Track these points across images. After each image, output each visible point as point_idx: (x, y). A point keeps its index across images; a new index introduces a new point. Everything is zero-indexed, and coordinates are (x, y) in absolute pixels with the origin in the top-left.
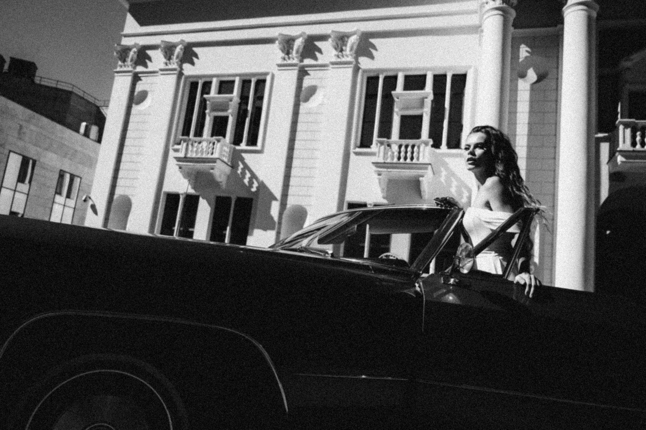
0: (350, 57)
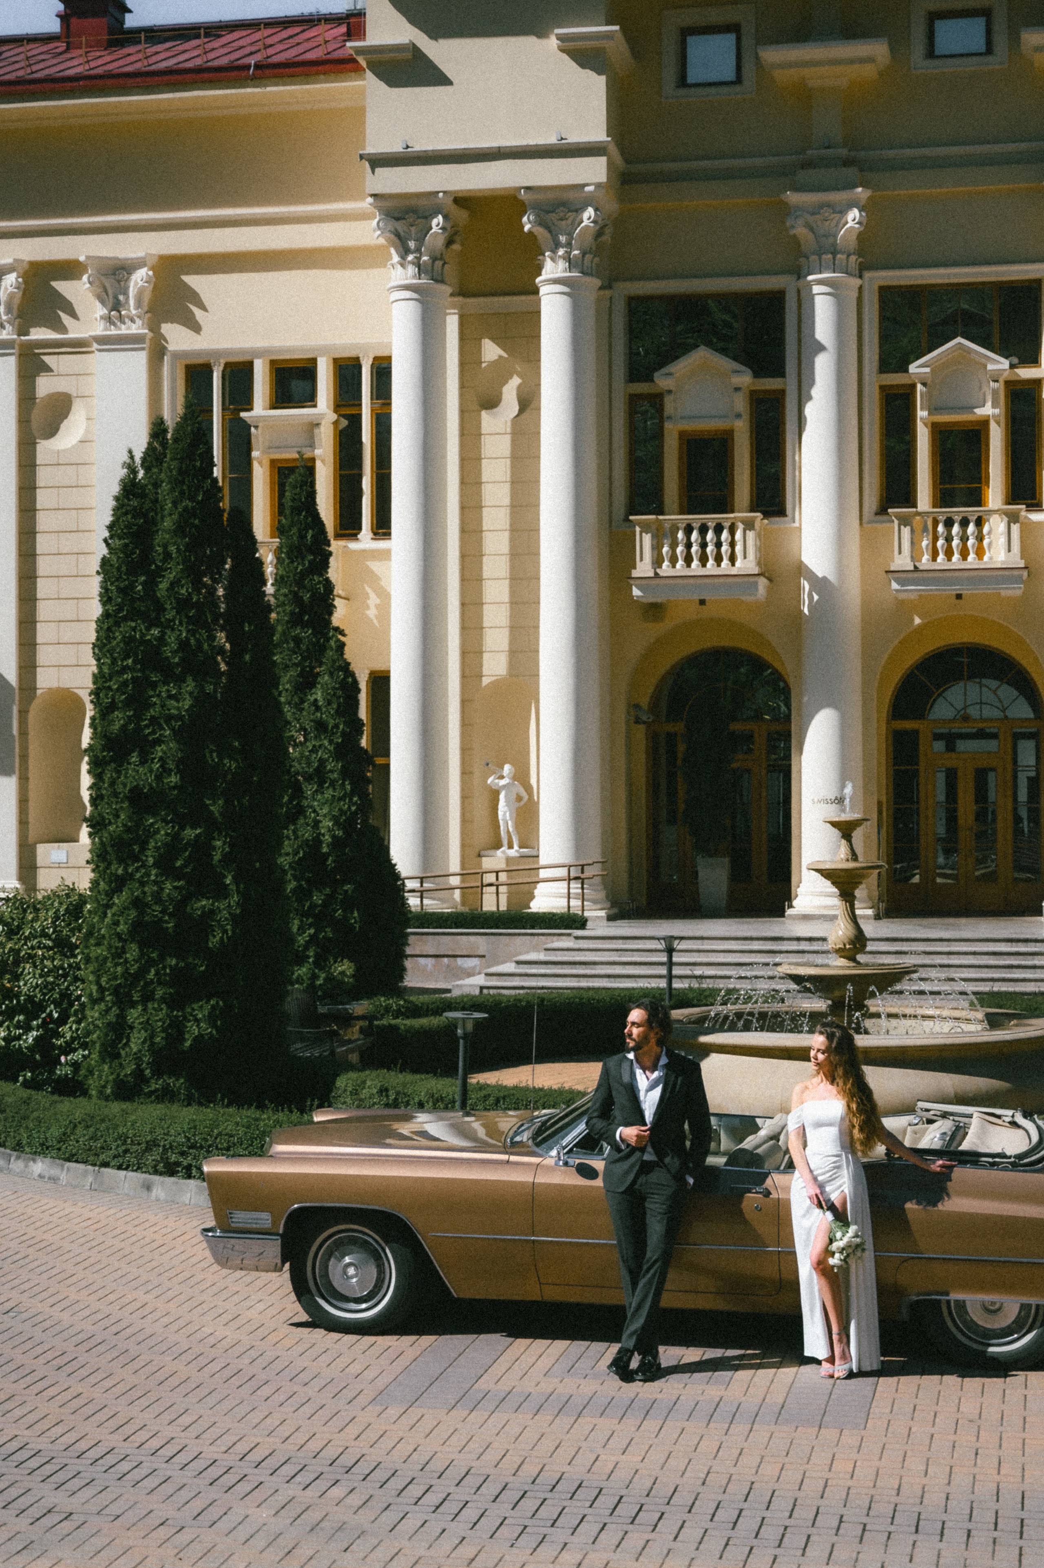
0: (139, 322)
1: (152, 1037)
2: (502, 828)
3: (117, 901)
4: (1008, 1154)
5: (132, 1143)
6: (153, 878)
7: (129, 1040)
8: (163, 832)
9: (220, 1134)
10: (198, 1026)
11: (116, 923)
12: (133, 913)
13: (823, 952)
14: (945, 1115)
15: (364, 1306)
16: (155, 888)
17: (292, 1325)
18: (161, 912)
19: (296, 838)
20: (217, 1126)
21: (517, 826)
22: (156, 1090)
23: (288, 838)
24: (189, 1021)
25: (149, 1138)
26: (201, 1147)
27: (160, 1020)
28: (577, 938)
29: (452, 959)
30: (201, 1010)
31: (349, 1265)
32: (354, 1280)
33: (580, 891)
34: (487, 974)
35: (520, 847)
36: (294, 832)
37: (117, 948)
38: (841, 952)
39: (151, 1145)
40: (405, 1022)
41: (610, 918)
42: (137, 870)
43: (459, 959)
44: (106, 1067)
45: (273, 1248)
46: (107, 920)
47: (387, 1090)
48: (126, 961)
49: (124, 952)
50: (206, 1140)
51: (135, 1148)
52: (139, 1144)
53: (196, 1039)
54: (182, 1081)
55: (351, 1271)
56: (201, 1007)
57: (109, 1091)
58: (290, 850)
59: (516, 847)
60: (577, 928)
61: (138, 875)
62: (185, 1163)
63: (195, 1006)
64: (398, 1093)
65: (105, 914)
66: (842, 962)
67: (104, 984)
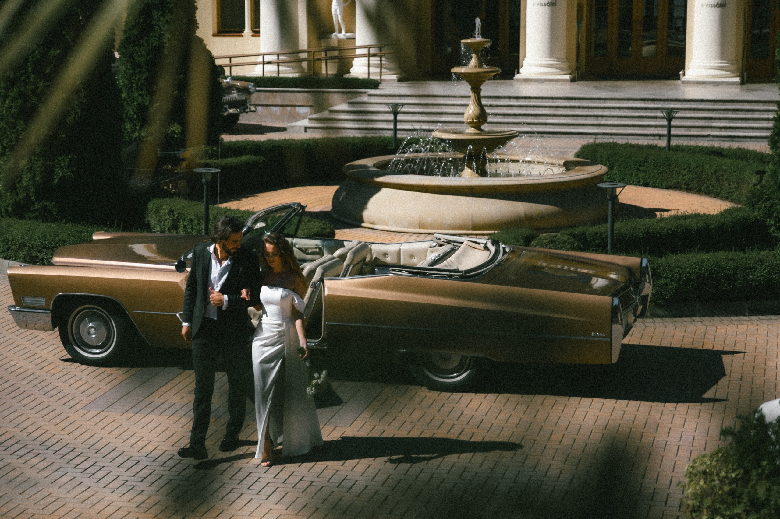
1: (34, 177)
2: (334, 19)
3: (11, 94)
4: (460, 270)
5: (12, 244)
6: (32, 80)
7: (21, 179)
8: (37, 52)
9: (59, 240)
10: (62, 171)
11: (11, 108)
12: (20, 102)
13: (460, 122)
14: (449, 242)
15: (98, 351)
16: (33, 86)
17: (62, 360)
18: (37, 101)
19: (148, 45)
20: (58, 236)
21: (344, 18)
22: (38, 209)
23: (143, 44)
24: (57, 168)
25: (20, 241)
26: (49, 248)
27: (38, 167)
28: (370, 95)
29: (292, 108)
30: (64, 161)
31: (92, 327)
32: (94, 336)
33: (379, 62)
34: (310, 119)
35: (346, 32)
36: (147, 41)
37: (12, 123)
38: (471, 124)
39: (22, 246)
40: (215, 161)
41: (400, 80)
42: (22, 75)
43: (297, 108)
44: (8, 194)
45: (47, 318)
46: (6, 105)
47: (173, 211)
48: (17, 131)
49: (16, 125)
50: (50, 243)
51: (13, 247)
52: (15, 245)
53: (61, 179)
54: (54, 203)
55: (92, 331)
56: (63, 159)
57: (10, 209)
58: (144, 53)
59: (343, 32)
60: (372, 89)
61: (23, 78)
62: (40, 257)
63: (60, 158)
64: (179, 214)
65: (5, 101)
66: (472, 130)
67: (5, 145)
